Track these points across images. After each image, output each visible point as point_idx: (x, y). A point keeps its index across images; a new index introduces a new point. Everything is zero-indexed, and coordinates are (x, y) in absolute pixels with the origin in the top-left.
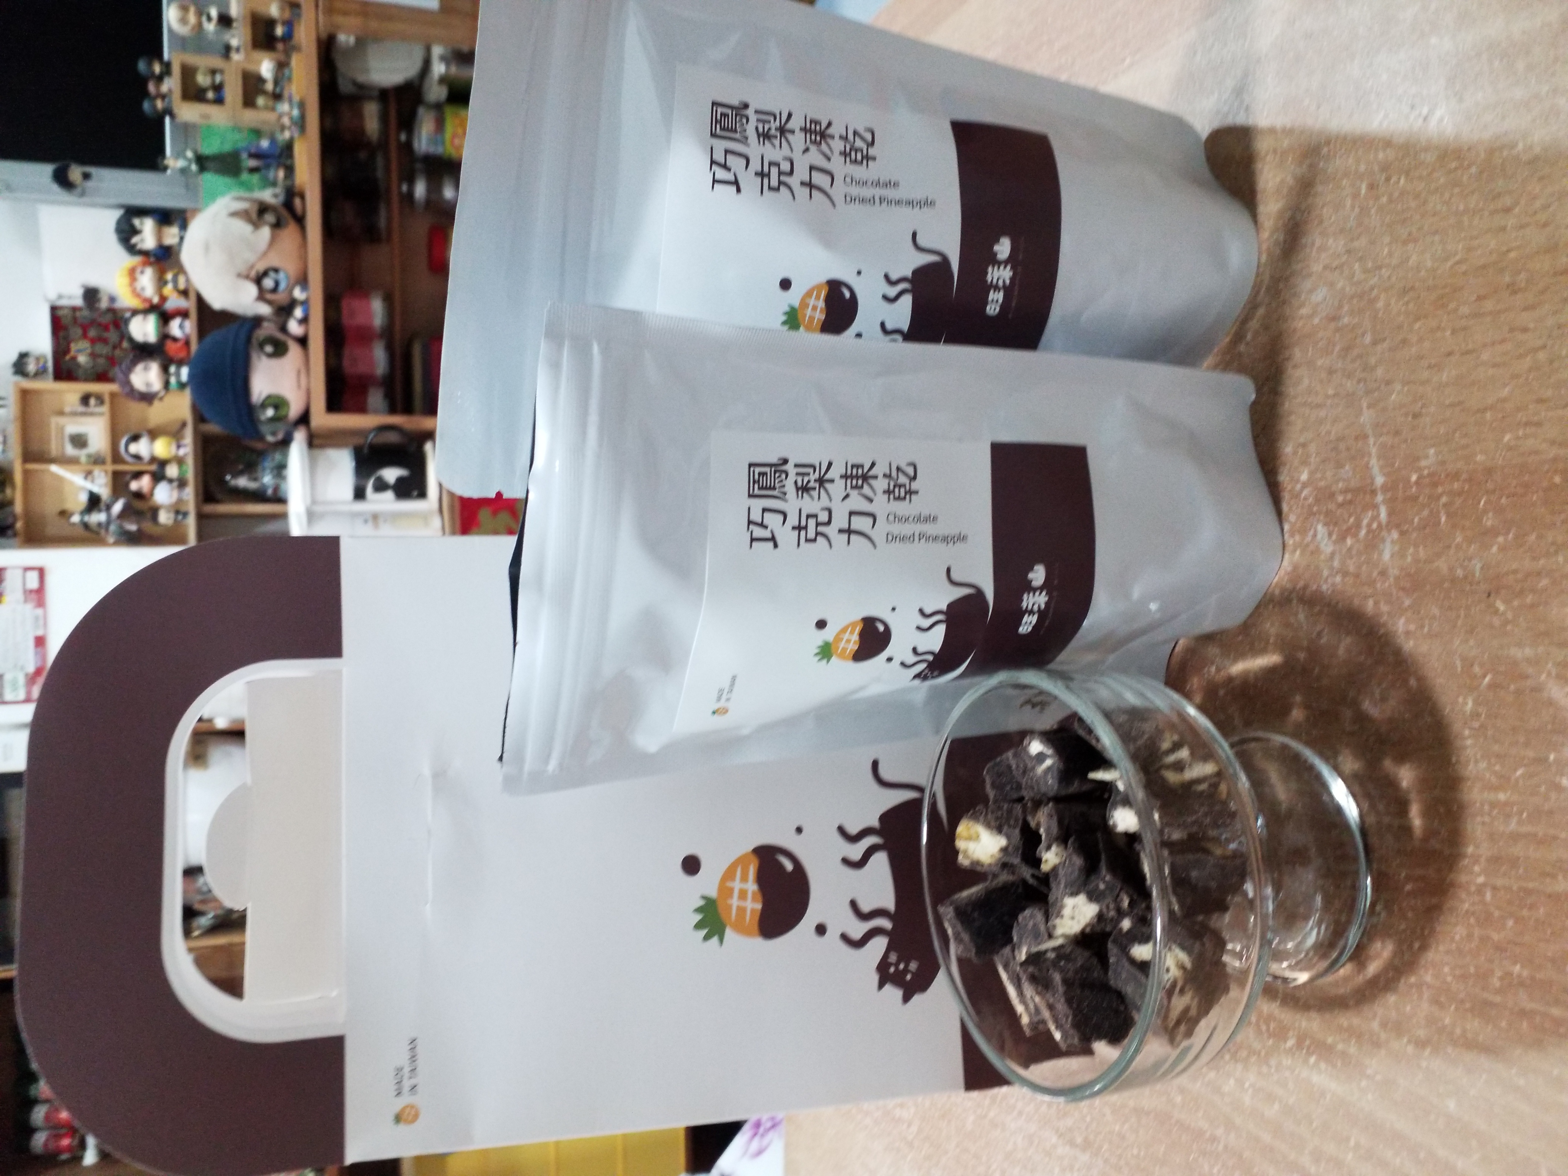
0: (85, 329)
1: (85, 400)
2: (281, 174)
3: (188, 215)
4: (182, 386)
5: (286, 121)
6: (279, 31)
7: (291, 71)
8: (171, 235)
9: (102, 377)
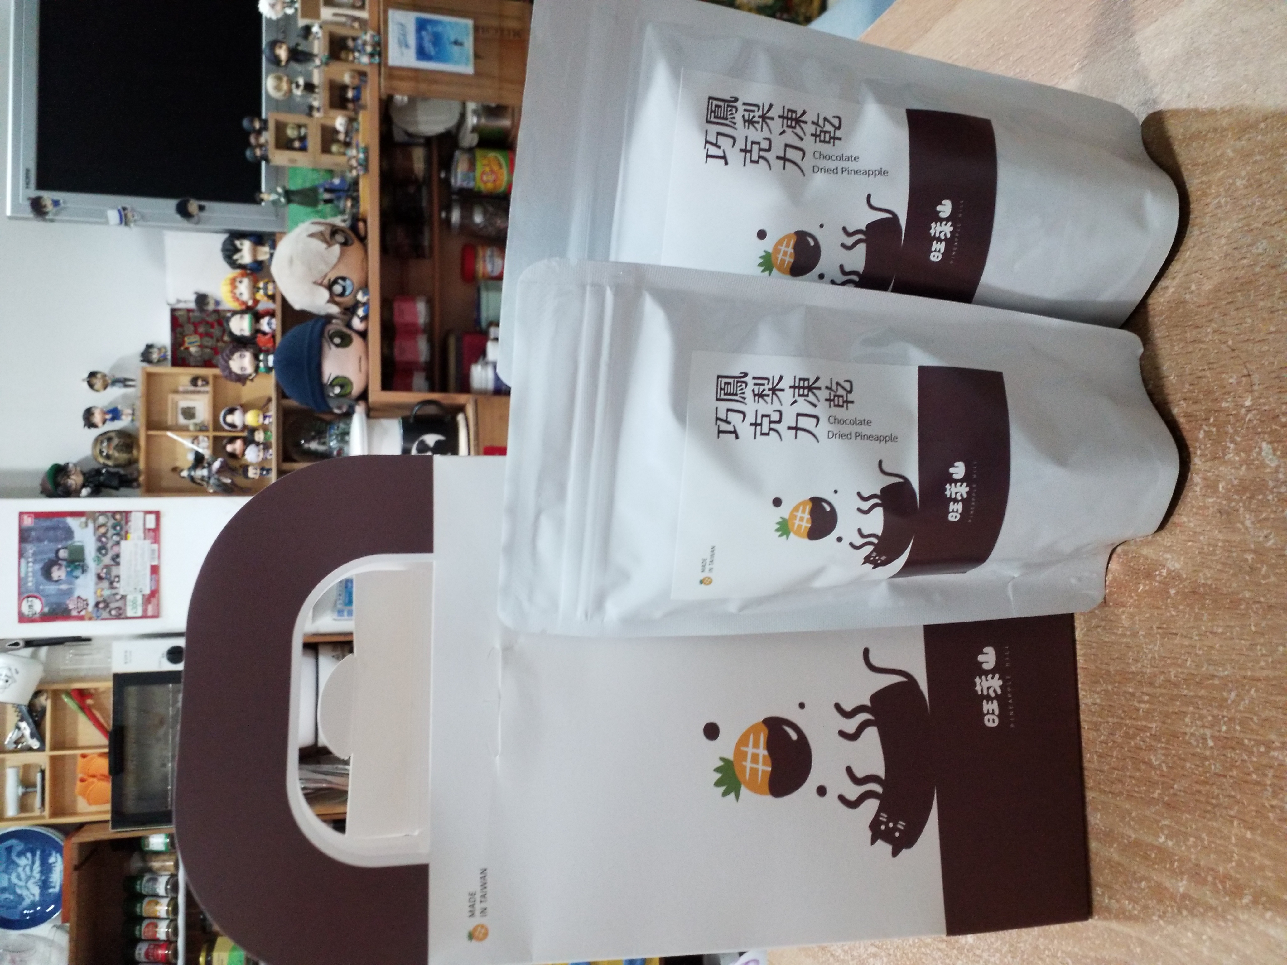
0: (196, 325)
1: (194, 381)
2: (349, 204)
3: (278, 236)
4: (269, 370)
5: (354, 163)
6: (350, 94)
7: (358, 124)
8: (263, 253)
9: (208, 363)
